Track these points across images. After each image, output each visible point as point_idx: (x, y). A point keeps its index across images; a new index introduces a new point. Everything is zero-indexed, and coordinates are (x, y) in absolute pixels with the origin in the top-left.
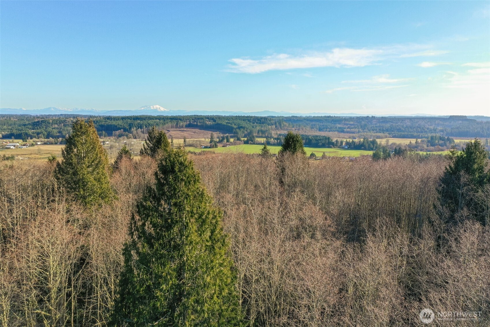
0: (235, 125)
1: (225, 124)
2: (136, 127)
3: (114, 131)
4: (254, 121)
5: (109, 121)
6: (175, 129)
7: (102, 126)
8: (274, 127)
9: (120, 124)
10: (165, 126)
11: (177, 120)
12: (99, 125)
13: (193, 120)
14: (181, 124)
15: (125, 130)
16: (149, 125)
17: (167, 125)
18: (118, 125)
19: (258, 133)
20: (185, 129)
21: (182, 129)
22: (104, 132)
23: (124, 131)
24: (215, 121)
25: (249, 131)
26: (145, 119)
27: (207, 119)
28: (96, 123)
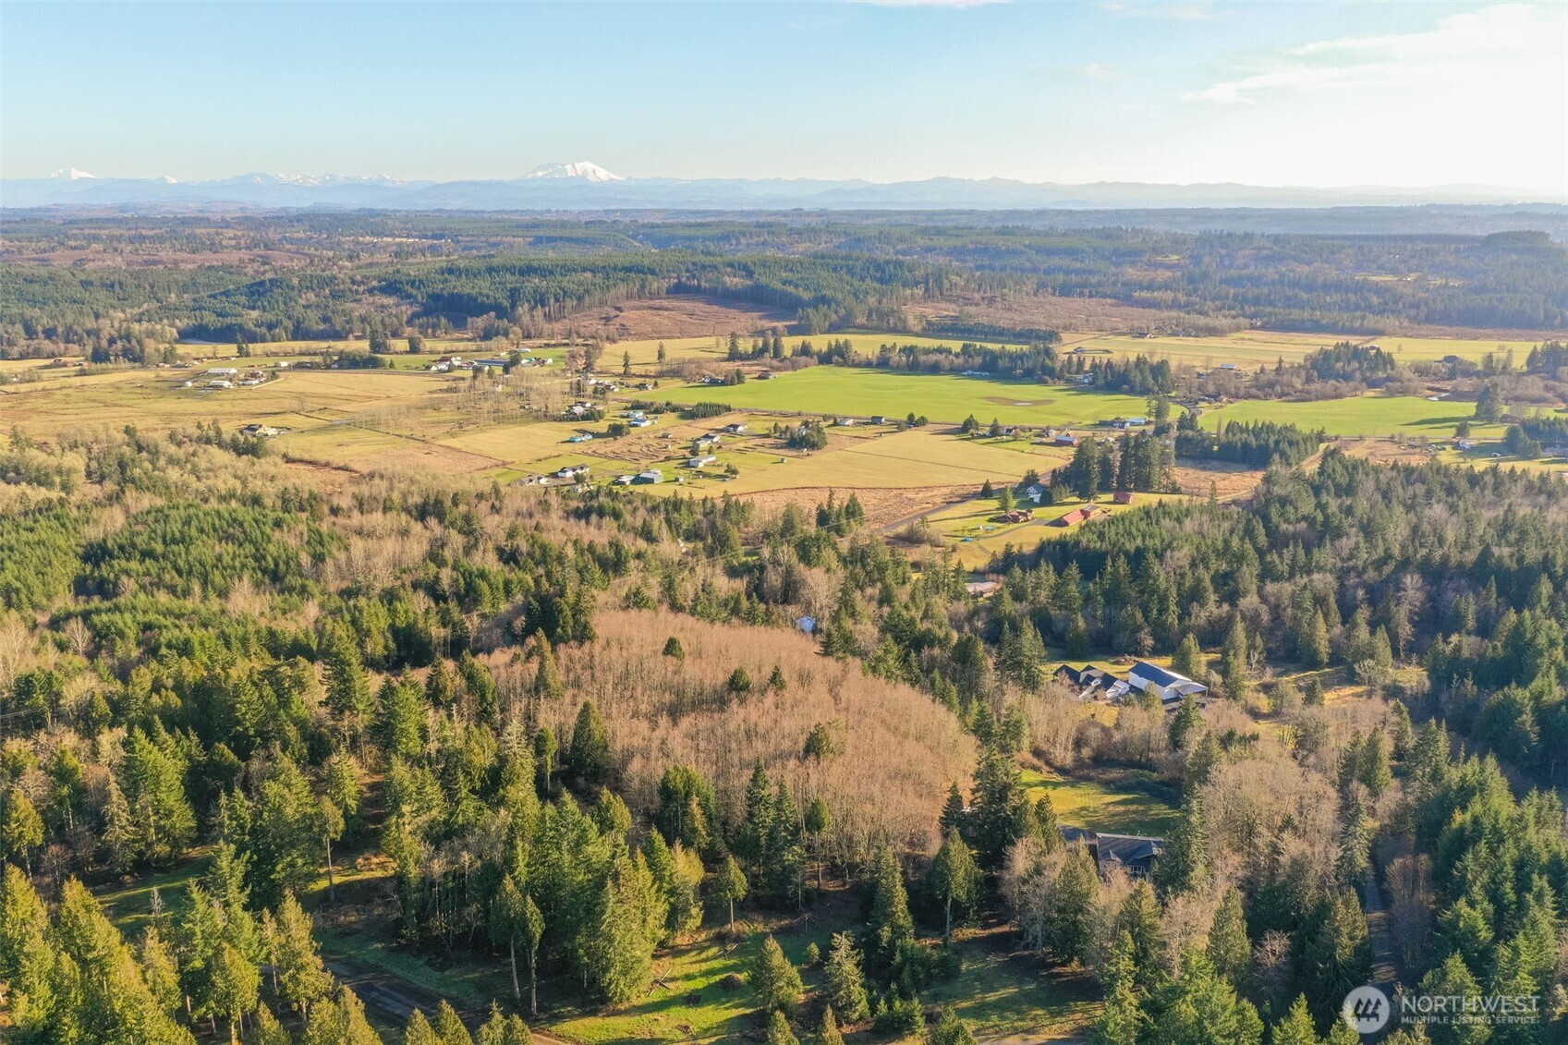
0: (807, 288)
1: (779, 286)
2: (529, 301)
3: (472, 316)
4: (864, 273)
5: (452, 278)
6: (636, 303)
7: (435, 297)
8: (919, 291)
9: (485, 291)
10: (609, 296)
11: (642, 272)
12: (429, 296)
13: (687, 271)
14: (655, 285)
15: (502, 313)
16: (565, 293)
17: (613, 292)
18: (481, 294)
19: (870, 315)
20: (665, 303)
21: (657, 303)
22: (443, 320)
23: (498, 317)
24: (750, 274)
25: (842, 312)
26: (551, 273)
27: (729, 269)
28: (419, 288)
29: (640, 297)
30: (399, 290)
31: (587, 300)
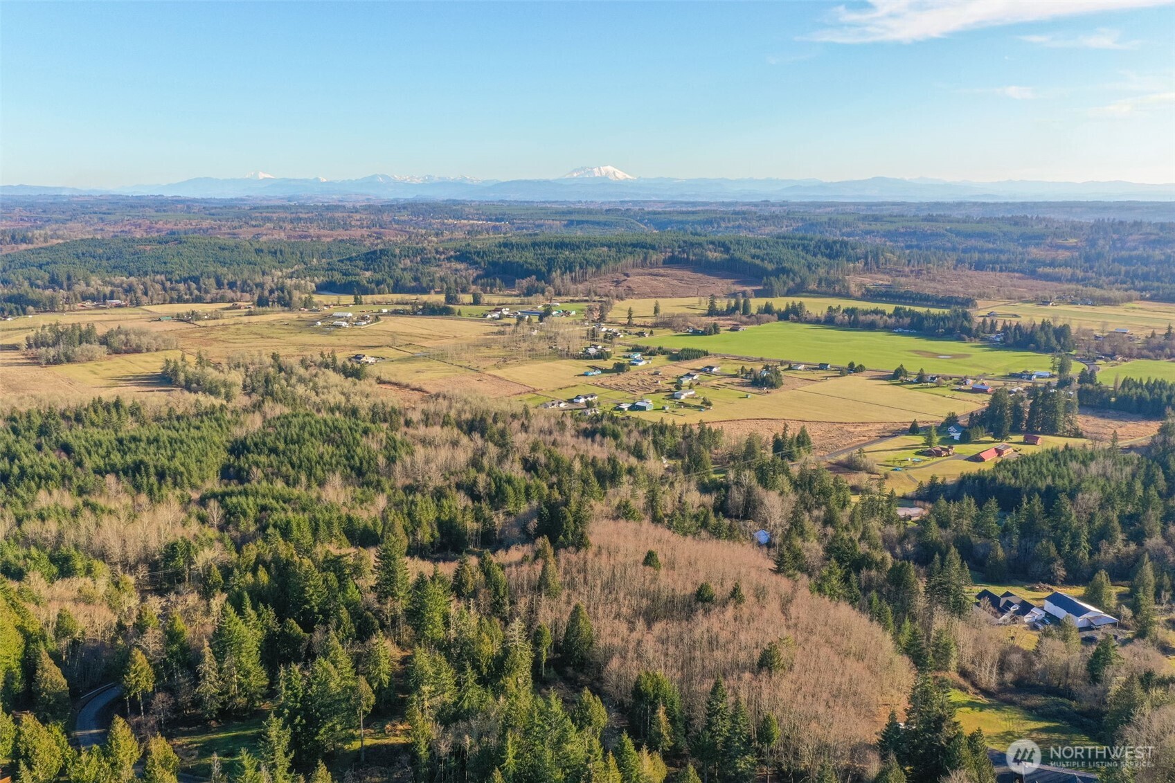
0: (771, 261)
1: (749, 259)
2: (560, 268)
3: (519, 278)
4: (816, 250)
5: (506, 250)
6: (640, 271)
7: (494, 264)
9: (529, 260)
10: (619, 265)
11: (645, 247)
12: (489, 263)
13: (679, 247)
14: (654, 257)
15: (540, 276)
16: (587, 262)
17: (623, 262)
18: (526, 262)
19: (820, 283)
20: (662, 271)
21: (655, 271)
22: (498, 281)
23: (538, 279)
24: (727, 250)
26: (578, 247)
27: (711, 246)
28: (482, 257)
29: (643, 266)
30: (468, 258)
31: (603, 268)
